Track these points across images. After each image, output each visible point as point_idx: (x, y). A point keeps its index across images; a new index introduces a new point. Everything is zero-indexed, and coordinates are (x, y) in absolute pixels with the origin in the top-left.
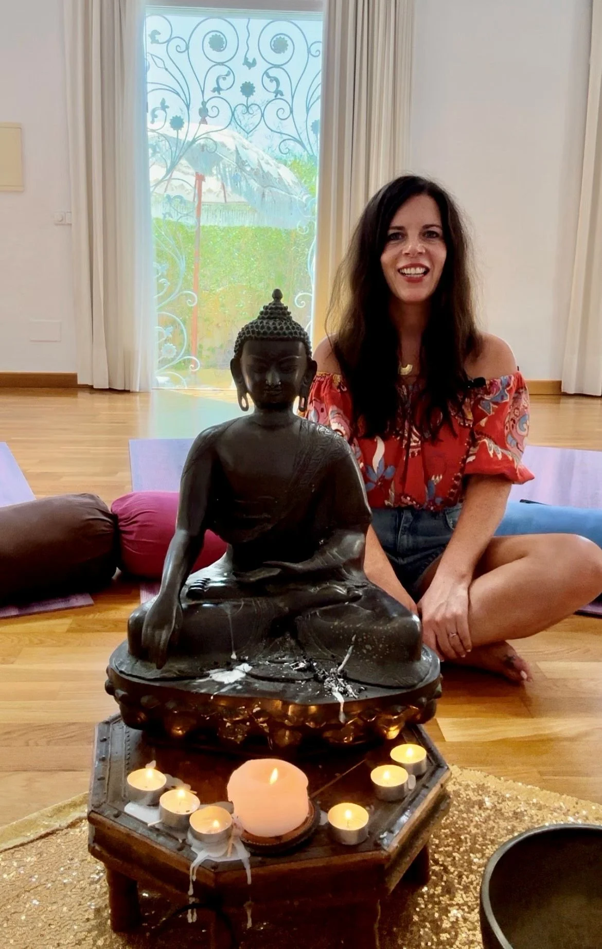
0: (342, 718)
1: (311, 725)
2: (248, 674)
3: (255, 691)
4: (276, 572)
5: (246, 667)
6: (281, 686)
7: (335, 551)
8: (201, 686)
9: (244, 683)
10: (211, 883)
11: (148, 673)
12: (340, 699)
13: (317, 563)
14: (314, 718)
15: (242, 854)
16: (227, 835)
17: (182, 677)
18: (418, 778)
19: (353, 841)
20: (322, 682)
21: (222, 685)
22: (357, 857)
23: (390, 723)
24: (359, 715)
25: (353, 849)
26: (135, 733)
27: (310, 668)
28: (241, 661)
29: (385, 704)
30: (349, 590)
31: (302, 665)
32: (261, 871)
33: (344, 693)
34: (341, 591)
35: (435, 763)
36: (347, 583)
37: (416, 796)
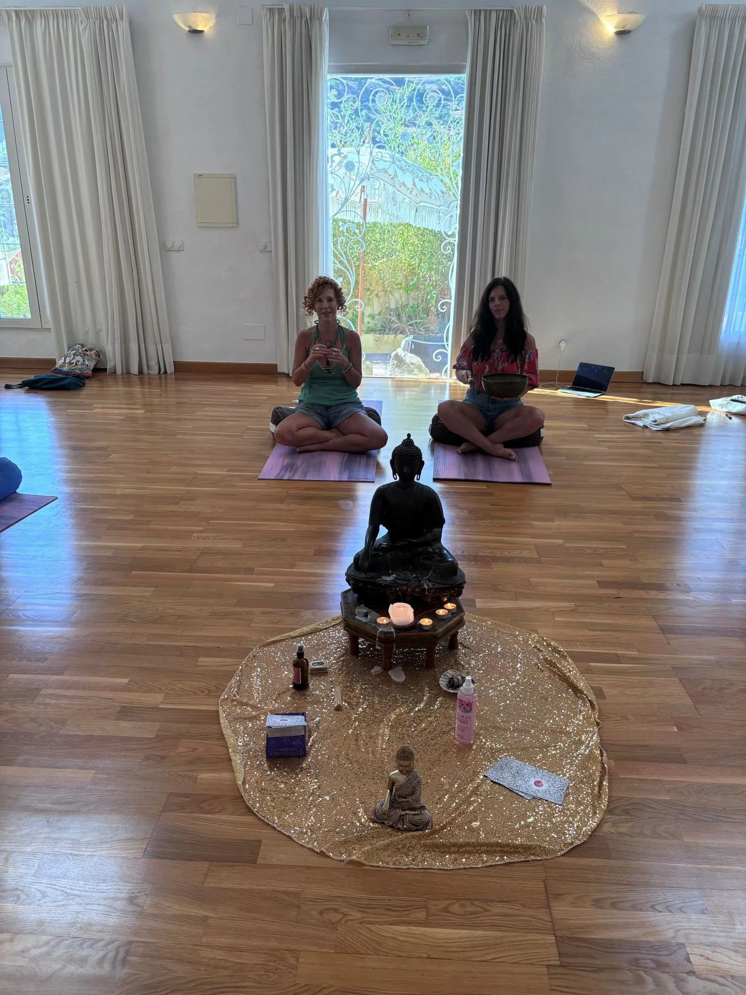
0: (427, 593)
1: (416, 595)
2: (395, 578)
3: (398, 583)
4: (406, 542)
5: (394, 575)
6: (406, 582)
7: (429, 535)
8: (379, 581)
9: (394, 581)
10: (383, 637)
11: (362, 576)
12: (426, 587)
13: (422, 539)
14: (417, 593)
15: (393, 630)
16: (388, 624)
17: (373, 577)
18: (452, 614)
19: (428, 629)
20: (421, 582)
21: (386, 581)
22: (428, 633)
23: (444, 596)
24: (433, 593)
25: (427, 631)
26: (356, 595)
27: (417, 577)
28: (393, 574)
29: (443, 590)
30: (434, 550)
31: (414, 576)
32: (398, 634)
33: (428, 585)
34: (431, 550)
35: (459, 609)
36: (433, 547)
37: (450, 619)
